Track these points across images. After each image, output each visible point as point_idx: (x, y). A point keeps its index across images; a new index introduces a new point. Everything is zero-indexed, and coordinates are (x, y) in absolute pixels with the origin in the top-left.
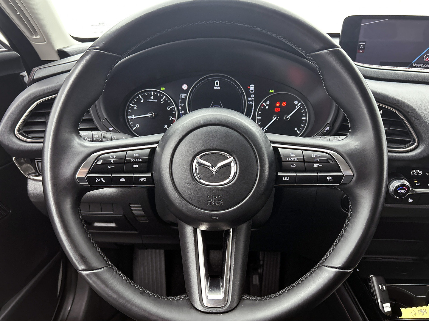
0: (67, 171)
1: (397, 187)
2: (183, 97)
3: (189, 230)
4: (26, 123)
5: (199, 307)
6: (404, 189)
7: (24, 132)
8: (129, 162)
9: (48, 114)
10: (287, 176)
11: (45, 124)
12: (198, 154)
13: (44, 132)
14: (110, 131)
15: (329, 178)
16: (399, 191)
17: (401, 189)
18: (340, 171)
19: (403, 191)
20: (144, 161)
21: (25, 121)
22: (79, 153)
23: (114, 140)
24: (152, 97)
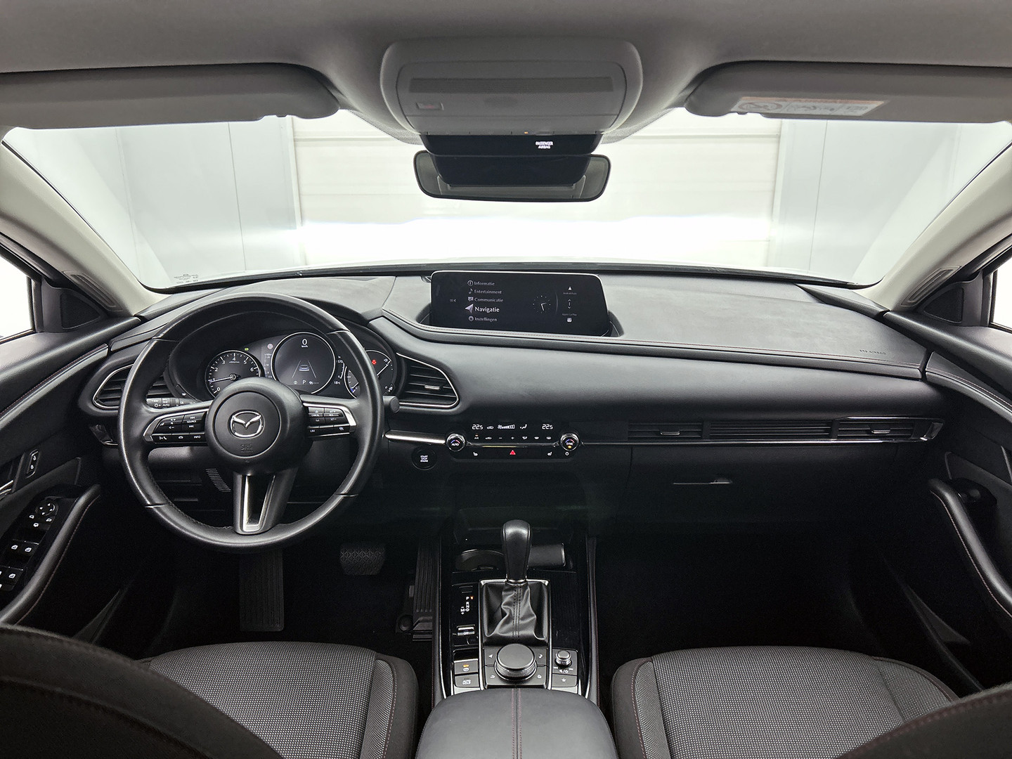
0: (137, 431)
1: (452, 440)
2: (269, 357)
3: (239, 478)
4: (103, 392)
5: (240, 531)
6: (457, 442)
7: (101, 400)
8: (186, 423)
9: (125, 382)
10: (313, 429)
11: (121, 392)
12: (234, 414)
13: (119, 399)
14: (184, 397)
15: (341, 429)
16: (453, 444)
17: (454, 443)
18: (348, 423)
19: (457, 444)
20: (198, 422)
21: (101, 390)
22: (145, 418)
23: (182, 405)
24: (234, 359)
